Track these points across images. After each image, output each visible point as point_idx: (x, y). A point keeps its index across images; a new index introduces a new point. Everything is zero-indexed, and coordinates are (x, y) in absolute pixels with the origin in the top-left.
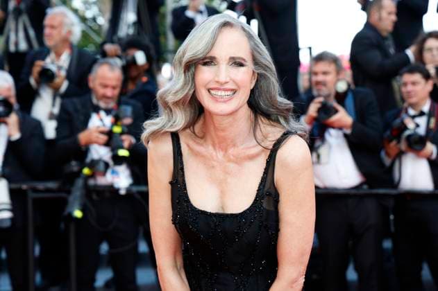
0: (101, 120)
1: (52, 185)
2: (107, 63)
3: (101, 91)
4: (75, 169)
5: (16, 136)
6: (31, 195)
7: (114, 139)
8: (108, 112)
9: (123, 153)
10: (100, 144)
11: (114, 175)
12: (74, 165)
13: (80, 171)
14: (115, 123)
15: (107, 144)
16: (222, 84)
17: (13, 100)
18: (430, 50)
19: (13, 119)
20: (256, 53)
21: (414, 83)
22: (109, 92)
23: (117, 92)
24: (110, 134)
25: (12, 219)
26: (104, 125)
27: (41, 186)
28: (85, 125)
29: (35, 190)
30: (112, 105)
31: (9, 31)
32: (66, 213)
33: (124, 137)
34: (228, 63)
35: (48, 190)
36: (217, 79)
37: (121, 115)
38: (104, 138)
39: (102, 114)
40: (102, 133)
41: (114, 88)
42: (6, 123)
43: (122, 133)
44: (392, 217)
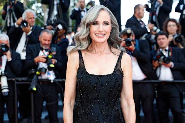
0: (44, 53)
1: (24, 79)
2: (46, 31)
3: (44, 42)
4: (33, 72)
5: (10, 59)
6: (16, 83)
7: (49, 60)
8: (46, 50)
9: (52, 66)
10: (43, 62)
11: (49, 75)
12: (33, 71)
13: (35, 73)
14: (49, 54)
15: (46, 62)
16: (101, 32)
17: (9, 46)
18: (170, 26)
19: (9, 53)
20: (112, 20)
21: (163, 39)
22: (47, 42)
23: (50, 42)
24: (47, 58)
25: (8, 92)
26: (45, 55)
27: (20, 79)
28: (37, 55)
29: (18, 81)
30: (48, 48)
31: (7, 18)
32: (30, 89)
33: (53, 60)
34: (103, 24)
35: (23, 81)
36: (99, 30)
37: (52, 51)
38: (45, 60)
39: (44, 51)
40: (44, 58)
41: (49, 41)
42: (6, 55)
43: (52, 58)
44: (156, 92)
